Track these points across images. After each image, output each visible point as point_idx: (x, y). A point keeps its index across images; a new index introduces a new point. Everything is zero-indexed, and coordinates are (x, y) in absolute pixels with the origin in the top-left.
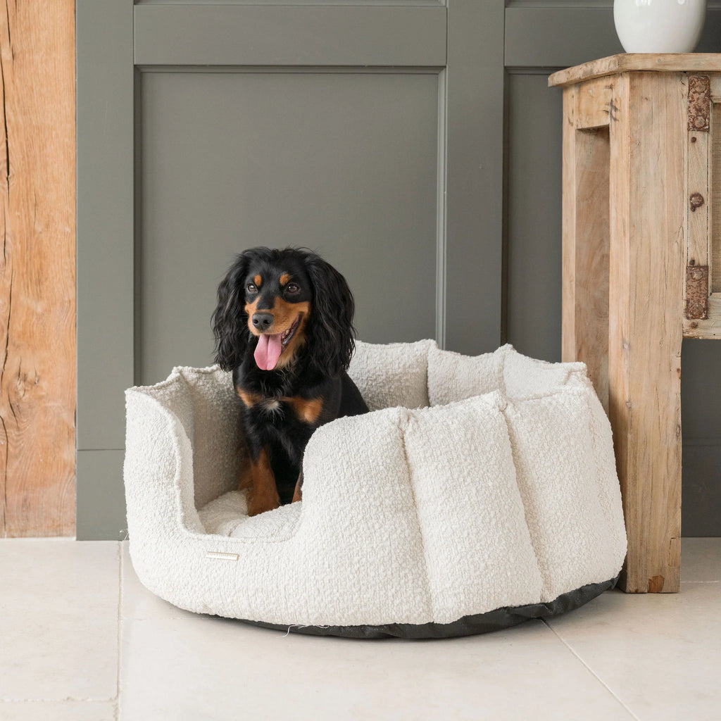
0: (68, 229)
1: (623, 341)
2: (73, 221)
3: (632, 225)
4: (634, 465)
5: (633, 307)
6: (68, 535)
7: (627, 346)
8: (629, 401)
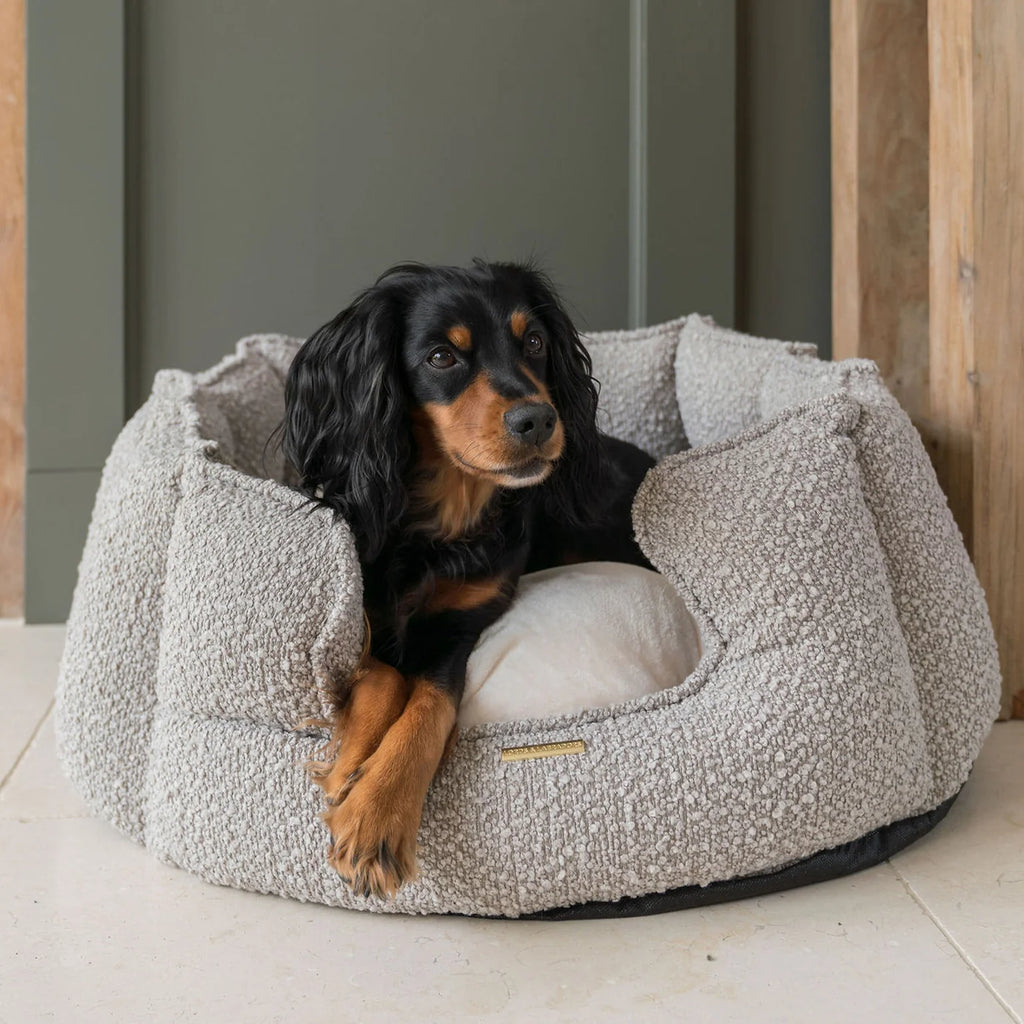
0: (12, 99)
1: (962, 264)
2: (21, 84)
3: (977, 54)
4: (986, 489)
5: (979, 201)
6: (11, 616)
7: (970, 272)
8: (975, 372)
